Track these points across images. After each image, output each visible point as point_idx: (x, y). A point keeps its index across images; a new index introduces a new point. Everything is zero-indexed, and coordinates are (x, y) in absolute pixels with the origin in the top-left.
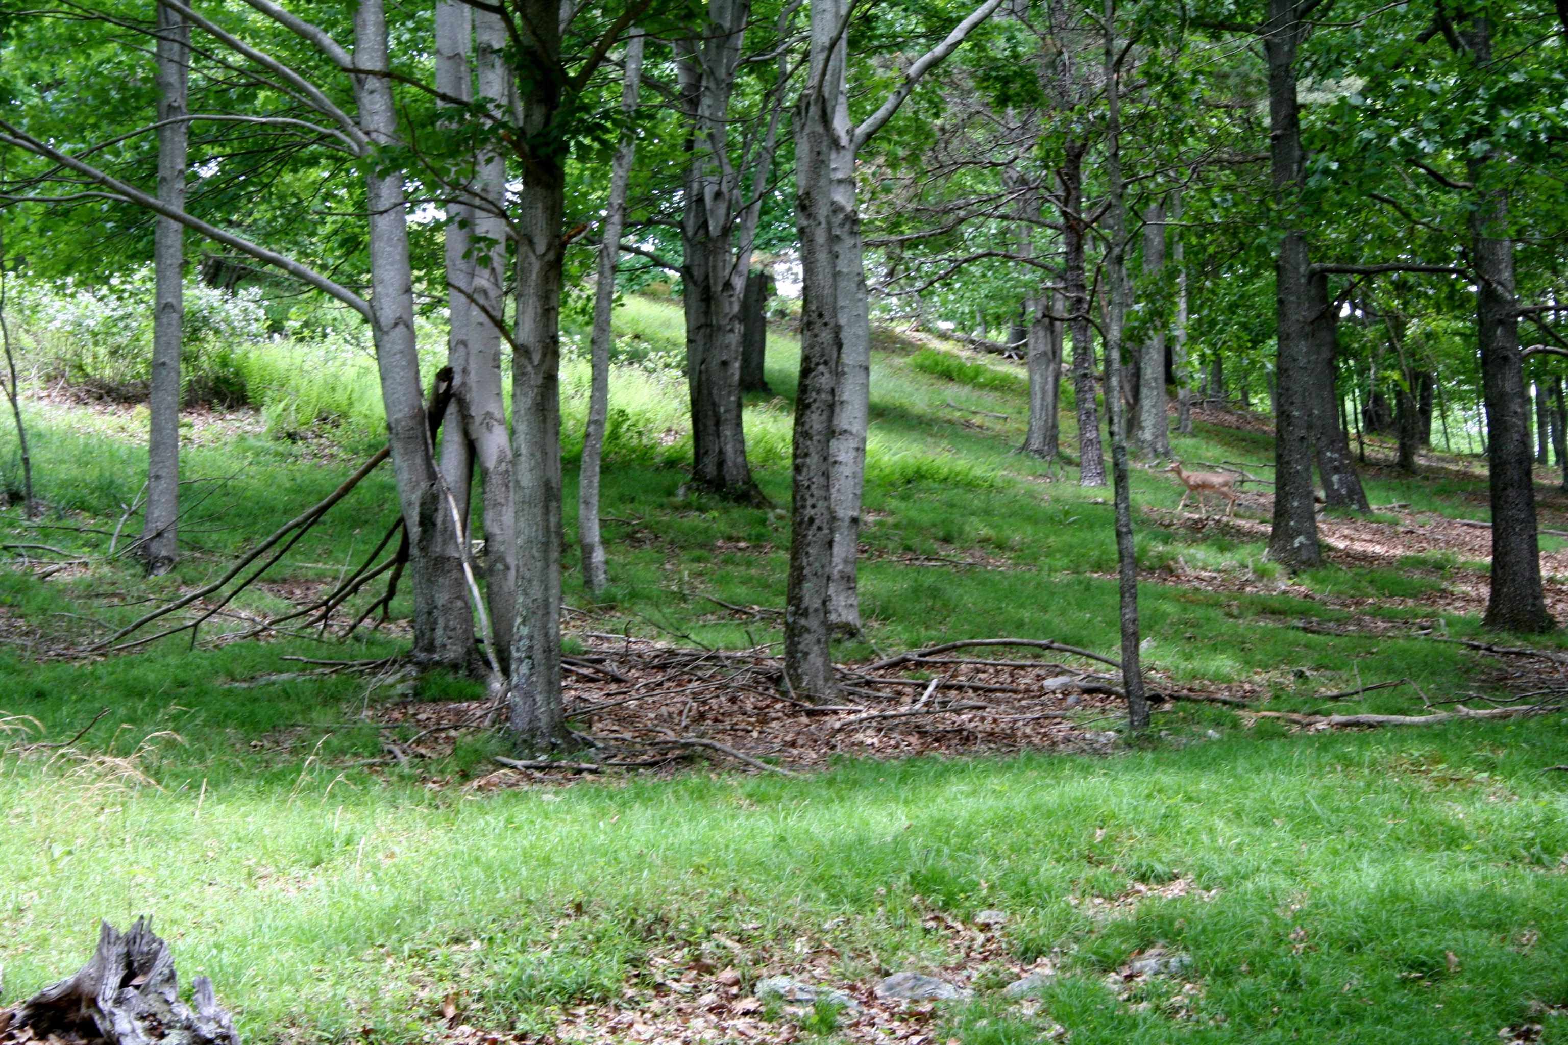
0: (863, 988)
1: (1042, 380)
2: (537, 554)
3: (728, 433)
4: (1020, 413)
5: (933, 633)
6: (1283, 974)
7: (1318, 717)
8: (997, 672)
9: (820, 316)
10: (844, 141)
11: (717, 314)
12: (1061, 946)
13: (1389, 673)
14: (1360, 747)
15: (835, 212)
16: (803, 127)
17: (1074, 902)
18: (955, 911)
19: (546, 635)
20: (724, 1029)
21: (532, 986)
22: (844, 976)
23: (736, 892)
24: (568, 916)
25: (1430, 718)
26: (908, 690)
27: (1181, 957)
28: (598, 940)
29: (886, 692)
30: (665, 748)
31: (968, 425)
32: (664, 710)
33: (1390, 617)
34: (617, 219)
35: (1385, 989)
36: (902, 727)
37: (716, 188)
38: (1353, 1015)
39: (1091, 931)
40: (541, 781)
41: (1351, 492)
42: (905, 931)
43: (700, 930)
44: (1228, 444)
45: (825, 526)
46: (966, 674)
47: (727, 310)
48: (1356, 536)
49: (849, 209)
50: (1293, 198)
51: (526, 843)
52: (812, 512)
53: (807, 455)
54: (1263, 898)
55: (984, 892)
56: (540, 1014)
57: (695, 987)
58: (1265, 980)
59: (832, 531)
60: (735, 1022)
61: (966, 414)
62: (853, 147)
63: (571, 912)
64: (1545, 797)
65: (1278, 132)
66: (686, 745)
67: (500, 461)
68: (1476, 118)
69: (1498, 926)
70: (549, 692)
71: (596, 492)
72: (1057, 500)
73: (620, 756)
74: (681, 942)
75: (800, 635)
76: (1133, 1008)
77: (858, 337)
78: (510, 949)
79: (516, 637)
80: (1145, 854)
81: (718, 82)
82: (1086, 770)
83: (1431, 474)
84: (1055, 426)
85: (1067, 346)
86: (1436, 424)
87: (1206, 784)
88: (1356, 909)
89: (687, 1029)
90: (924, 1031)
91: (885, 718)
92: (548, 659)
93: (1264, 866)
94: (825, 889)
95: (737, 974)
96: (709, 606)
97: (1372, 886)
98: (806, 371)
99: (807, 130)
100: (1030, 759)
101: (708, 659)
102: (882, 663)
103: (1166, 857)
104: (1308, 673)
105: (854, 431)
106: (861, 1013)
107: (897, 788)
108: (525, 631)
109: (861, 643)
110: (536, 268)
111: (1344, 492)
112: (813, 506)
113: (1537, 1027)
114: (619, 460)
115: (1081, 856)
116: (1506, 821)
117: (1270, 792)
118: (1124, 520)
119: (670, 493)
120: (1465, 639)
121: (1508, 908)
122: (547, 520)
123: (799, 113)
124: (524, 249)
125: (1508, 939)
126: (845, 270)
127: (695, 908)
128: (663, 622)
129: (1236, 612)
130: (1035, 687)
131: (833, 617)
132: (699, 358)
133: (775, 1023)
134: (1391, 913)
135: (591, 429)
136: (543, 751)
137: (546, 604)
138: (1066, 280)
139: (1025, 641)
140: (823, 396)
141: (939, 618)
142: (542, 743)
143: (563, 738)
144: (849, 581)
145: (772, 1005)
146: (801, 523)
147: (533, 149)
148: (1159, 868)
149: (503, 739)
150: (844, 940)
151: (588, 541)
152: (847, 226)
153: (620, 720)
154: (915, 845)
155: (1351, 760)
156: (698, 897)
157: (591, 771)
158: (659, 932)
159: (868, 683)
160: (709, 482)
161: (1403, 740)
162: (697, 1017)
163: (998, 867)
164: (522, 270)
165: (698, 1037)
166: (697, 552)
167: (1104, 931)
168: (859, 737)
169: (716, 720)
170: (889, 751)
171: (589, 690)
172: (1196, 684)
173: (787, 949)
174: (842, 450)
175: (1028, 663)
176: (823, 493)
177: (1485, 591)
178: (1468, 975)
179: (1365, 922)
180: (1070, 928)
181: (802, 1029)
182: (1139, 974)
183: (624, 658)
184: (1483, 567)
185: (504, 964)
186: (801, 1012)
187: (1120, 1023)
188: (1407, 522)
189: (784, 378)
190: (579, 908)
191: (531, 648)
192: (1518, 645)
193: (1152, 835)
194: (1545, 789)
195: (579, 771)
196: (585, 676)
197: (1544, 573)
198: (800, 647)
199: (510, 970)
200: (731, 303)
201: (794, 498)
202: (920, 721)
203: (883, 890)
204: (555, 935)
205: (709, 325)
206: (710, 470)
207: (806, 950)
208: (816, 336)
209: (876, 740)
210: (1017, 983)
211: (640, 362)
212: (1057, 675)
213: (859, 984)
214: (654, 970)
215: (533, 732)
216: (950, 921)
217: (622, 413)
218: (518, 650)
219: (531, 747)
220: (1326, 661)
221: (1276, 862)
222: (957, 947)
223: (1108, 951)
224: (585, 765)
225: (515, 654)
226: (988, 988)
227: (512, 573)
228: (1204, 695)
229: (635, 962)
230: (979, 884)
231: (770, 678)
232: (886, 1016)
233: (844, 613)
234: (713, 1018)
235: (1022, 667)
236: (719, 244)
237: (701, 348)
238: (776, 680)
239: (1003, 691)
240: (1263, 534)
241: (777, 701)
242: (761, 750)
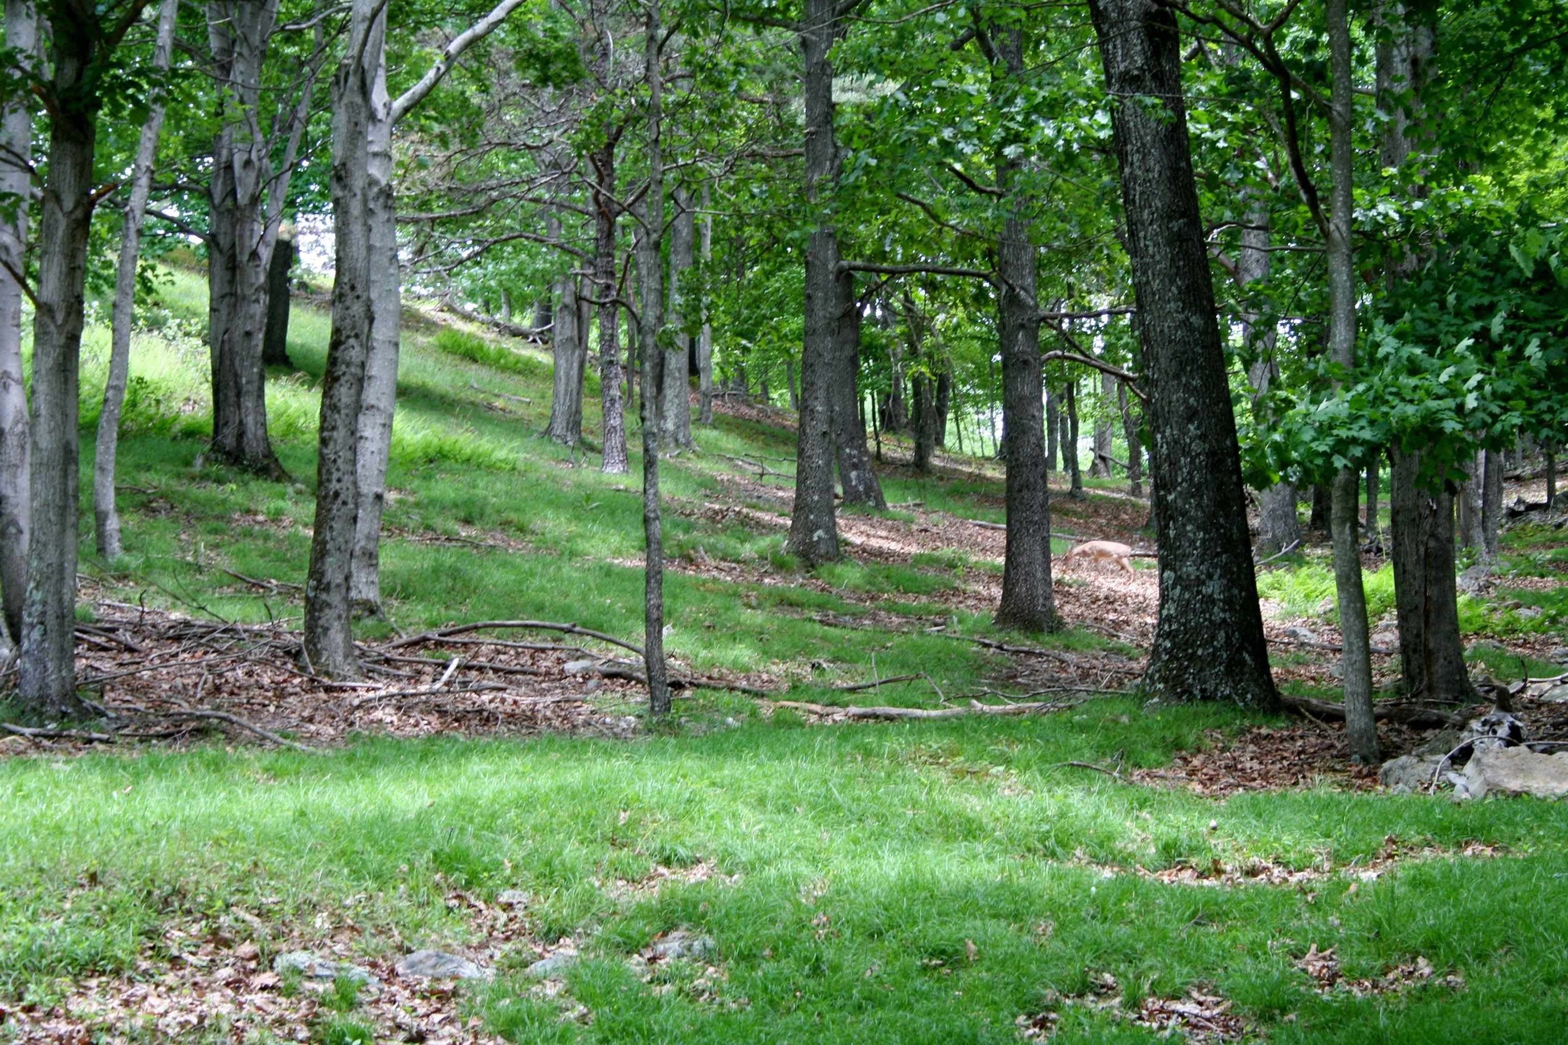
0: (385, 965)
1: (567, 365)
2: (53, 518)
3: (250, 405)
4: (543, 397)
5: (453, 613)
6: (806, 960)
7: (836, 709)
8: (518, 654)
9: (353, 288)
10: (381, 114)
11: (242, 283)
12: (584, 927)
13: (902, 667)
14: (880, 738)
15: (370, 184)
16: (341, 97)
17: (597, 884)
18: (478, 890)
19: (60, 600)
20: (240, 1005)
21: (43, 956)
22: (366, 953)
23: (256, 865)
24: (82, 886)
25: (948, 712)
26: (428, 669)
27: (704, 941)
28: (113, 911)
29: (406, 671)
30: (178, 720)
31: (490, 407)
32: (179, 681)
33: (904, 613)
34: (144, 181)
35: (906, 975)
36: (421, 706)
37: (246, 156)
38: (874, 1000)
39: (614, 913)
40: (51, 750)
41: (869, 489)
42: (428, 909)
43: (219, 904)
44: (749, 437)
45: (350, 500)
46: (486, 656)
47: (253, 280)
48: (872, 532)
49: (384, 182)
50: (828, 194)
51: (36, 811)
52: (338, 486)
53: (334, 428)
54: (786, 884)
55: (508, 872)
56: (51, 985)
57: (212, 961)
58: (788, 966)
59: (357, 505)
60: (252, 997)
61: (489, 396)
62: (390, 120)
63: (84, 881)
64: (1060, 792)
65: (812, 129)
66: (201, 718)
67: (17, 423)
68: (1012, 125)
69: (1015, 916)
70: (61, 659)
71: (112, 458)
72: (579, 486)
73: (132, 727)
74: (199, 915)
75: (321, 610)
76: (656, 990)
77: (388, 311)
78: (20, 918)
79: (29, 602)
80: (668, 838)
81: (251, 49)
82: (608, 754)
83: (944, 475)
84: (578, 412)
85: (594, 334)
86: (950, 426)
87: (730, 770)
88: (877, 897)
89: (202, 1003)
90: (446, 1009)
91: (404, 696)
92: (61, 625)
93: (786, 852)
94: (347, 864)
95: (256, 948)
96: (226, 579)
97: (893, 874)
98: (336, 344)
99: (345, 100)
100: (551, 741)
101: (225, 631)
102: (402, 641)
103: (689, 842)
104: (825, 665)
105: (382, 406)
106: (381, 991)
107: (417, 767)
108: (38, 596)
109: (380, 621)
110: (62, 226)
111: (861, 488)
112: (339, 480)
113: (1053, 1015)
114: (135, 428)
115: (604, 837)
116: (1022, 815)
117: (792, 779)
118: (652, 506)
119: (188, 463)
120: (976, 637)
121: (1025, 899)
122: (66, 484)
123: (337, 83)
124: (50, 205)
125: (1025, 931)
126: (378, 244)
127: (214, 881)
128: (179, 592)
129: (754, 602)
130: (555, 670)
131: (353, 594)
132: (222, 328)
133: (293, 999)
134: (912, 901)
135: (110, 394)
136: (53, 719)
137: (61, 568)
138: (595, 267)
139: (547, 623)
140: (353, 370)
141: (459, 599)
142: (51, 710)
143: (74, 706)
144: (371, 557)
145: (291, 980)
146: (325, 497)
147: (64, 102)
148: (682, 852)
149: (11, 706)
150: (365, 916)
151: (103, 507)
152: (381, 200)
153: (133, 690)
154: (438, 824)
155: (871, 750)
156: (216, 870)
157: (101, 741)
158: (176, 904)
159: (388, 661)
160: (228, 454)
161: (921, 732)
162: (213, 991)
163: (522, 847)
164: (48, 227)
165: (214, 1011)
166: (215, 524)
167: (628, 914)
168: (378, 714)
169: (232, 693)
170: (408, 729)
171: (101, 659)
172: (715, 673)
173: (308, 925)
174: (369, 428)
175: (550, 645)
176: (349, 468)
177: (997, 591)
178: (987, 963)
179: (886, 909)
180: (594, 910)
181: (321, 1005)
182: (663, 955)
183: (137, 628)
184: (995, 568)
185: (13, 933)
186: (320, 988)
187: (644, 1004)
188: (921, 520)
189: (307, 352)
190: (93, 878)
191: (43, 613)
192: (1028, 644)
193: (676, 818)
194: (1058, 784)
195: (90, 741)
196: (98, 645)
197: (1055, 574)
198: (321, 622)
199: (19, 939)
200: (257, 273)
201: (319, 472)
202: (440, 700)
203: (405, 867)
204: (68, 906)
205: (233, 294)
206: (229, 441)
207: (326, 925)
208: (347, 308)
209: (395, 718)
210: (541, 963)
211: (159, 329)
212: (577, 659)
213: (381, 961)
214: (170, 943)
215: (43, 700)
216: (472, 900)
217: (140, 380)
218: (30, 615)
219: (40, 714)
220: (842, 654)
221: (798, 848)
222: (479, 926)
223: (633, 933)
224: (95, 735)
225: (27, 619)
226: (510, 967)
227: (26, 538)
228: (724, 683)
229: (150, 934)
230: (502, 863)
231: (288, 653)
232: (407, 993)
233: (365, 590)
234: (229, 992)
235: (543, 650)
236: (247, 213)
237: (224, 317)
238: (296, 656)
239: (524, 673)
240: (782, 527)
241: (294, 675)
242: (277, 724)
